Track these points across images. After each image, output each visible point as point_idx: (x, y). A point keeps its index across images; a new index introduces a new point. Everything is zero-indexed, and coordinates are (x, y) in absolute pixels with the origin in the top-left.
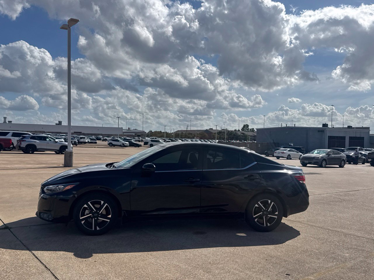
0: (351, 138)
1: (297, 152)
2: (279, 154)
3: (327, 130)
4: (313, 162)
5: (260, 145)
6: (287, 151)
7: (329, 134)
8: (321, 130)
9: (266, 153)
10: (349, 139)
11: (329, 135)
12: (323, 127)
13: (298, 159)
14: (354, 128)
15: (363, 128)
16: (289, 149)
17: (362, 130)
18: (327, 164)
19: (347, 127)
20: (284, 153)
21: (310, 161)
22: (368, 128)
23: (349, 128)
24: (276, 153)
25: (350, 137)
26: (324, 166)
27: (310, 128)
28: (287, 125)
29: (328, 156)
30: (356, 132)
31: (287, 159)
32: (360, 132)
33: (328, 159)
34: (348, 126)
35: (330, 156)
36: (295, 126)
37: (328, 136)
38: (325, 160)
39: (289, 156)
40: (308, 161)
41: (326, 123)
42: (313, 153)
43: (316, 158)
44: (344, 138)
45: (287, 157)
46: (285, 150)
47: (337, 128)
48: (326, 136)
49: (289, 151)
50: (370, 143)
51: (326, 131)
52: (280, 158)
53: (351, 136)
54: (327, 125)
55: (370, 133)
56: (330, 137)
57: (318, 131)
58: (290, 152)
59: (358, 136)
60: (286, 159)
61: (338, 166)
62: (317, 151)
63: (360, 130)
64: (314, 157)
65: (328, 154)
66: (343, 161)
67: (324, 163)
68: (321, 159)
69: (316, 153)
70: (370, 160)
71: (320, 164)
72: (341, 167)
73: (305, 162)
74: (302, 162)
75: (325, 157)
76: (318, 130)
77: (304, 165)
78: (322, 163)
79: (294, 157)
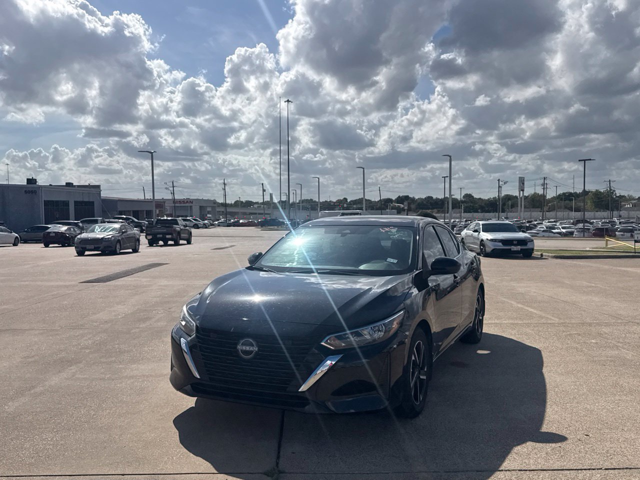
1: (9, 232)
3: (42, 190)
4: (102, 246)
7: (45, 197)
8: (30, 190)
10: (75, 206)
11: (46, 199)
12: (27, 184)
13: (12, 245)
14: (75, 186)
15: (89, 186)
17: (88, 189)
18: (122, 247)
19: (65, 184)
21: (96, 246)
22: (98, 187)
23: (69, 186)
25: (76, 202)
26: (118, 252)
27: (8, 187)
29: (122, 235)
30: (83, 193)
32: (89, 193)
33: (122, 239)
34: (66, 183)
35: (124, 234)
37: (44, 201)
38: (119, 241)
41: (34, 178)
42: (93, 231)
43: (107, 240)
44: (66, 204)
47: (57, 187)
48: (41, 199)
50: (103, 211)
51: (40, 191)
53: (76, 200)
54: (36, 180)
55: (102, 196)
56: (47, 203)
57: (25, 191)
59: (86, 200)
61: (131, 250)
62: (100, 227)
63: (83, 189)
64: (102, 238)
65: (120, 230)
66: (137, 242)
67: (118, 246)
68: (114, 240)
69: (99, 230)
70: (150, 237)
71: (114, 249)
72: (135, 251)
73: (88, 247)
74: (82, 248)
75: (118, 237)
76: (25, 189)
77: (81, 253)
78: (116, 247)
79: (4, 242)
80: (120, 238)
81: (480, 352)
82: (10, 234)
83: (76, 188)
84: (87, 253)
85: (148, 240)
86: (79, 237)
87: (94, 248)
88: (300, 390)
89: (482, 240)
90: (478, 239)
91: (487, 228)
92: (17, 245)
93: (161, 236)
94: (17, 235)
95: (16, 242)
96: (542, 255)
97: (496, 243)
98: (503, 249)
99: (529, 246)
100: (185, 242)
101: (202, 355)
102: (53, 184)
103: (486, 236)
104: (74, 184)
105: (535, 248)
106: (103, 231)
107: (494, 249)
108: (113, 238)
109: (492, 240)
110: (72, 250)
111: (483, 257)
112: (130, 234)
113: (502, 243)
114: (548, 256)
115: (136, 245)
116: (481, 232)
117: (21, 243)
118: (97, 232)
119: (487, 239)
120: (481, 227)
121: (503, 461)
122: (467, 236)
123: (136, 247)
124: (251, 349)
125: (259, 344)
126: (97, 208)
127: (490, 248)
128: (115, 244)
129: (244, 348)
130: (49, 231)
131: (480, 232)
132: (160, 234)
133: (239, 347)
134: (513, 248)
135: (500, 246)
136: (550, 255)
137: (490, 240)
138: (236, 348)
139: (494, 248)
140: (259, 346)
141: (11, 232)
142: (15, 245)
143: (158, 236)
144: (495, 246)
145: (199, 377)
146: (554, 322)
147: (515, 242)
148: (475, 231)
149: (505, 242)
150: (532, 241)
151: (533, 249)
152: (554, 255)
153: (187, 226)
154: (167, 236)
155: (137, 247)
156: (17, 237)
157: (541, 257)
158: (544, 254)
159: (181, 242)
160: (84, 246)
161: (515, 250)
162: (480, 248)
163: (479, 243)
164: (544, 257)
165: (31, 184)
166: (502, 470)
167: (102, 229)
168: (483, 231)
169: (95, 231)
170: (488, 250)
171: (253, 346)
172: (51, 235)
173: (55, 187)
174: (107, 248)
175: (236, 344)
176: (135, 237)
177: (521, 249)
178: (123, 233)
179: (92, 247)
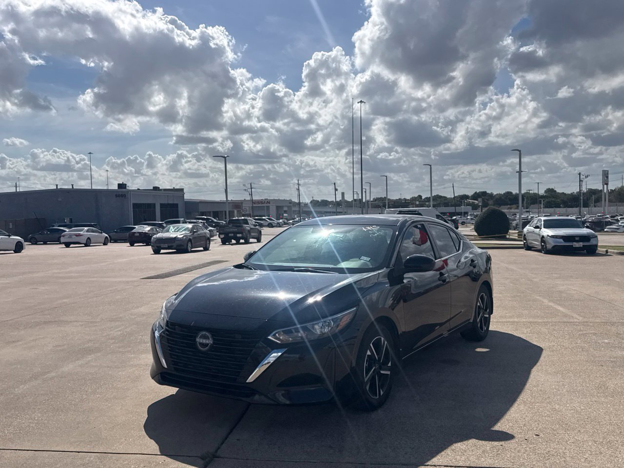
0: (162, 205)
1: (99, 232)
2: (71, 237)
3: (130, 194)
4: (174, 245)
5: (12, 225)
6: (84, 231)
8: (120, 194)
9: (31, 238)
10: (161, 208)
11: (133, 202)
12: (118, 188)
13: (102, 244)
14: (161, 190)
15: (174, 190)
16: (86, 228)
17: (173, 192)
18: (193, 246)
19: (152, 188)
20: (79, 235)
21: (170, 245)
22: (182, 190)
23: (156, 190)
24: (63, 236)
26: (190, 250)
27: (101, 191)
28: (57, 185)
29: (193, 234)
30: (168, 196)
31: (87, 245)
32: (173, 196)
33: (194, 238)
34: (154, 187)
35: (195, 234)
36: (73, 187)
37: (133, 204)
38: (190, 240)
39: (88, 240)
40: (167, 245)
41: (123, 183)
42: (168, 231)
43: (179, 239)
44: (154, 205)
45: (85, 242)
46: (81, 230)
47: (145, 191)
48: (130, 202)
49: (88, 231)
50: (186, 212)
52: (71, 246)
53: (162, 202)
54: (126, 185)
55: (185, 198)
56: (136, 206)
57: (116, 195)
58: (89, 233)
59: (171, 202)
60: (83, 245)
61: (202, 249)
62: (174, 227)
63: (170, 192)
64: (175, 238)
65: (192, 231)
66: (208, 241)
67: (190, 245)
68: (185, 239)
69: (173, 230)
70: (222, 236)
71: (185, 247)
72: (206, 249)
73: (162, 245)
74: (157, 247)
75: (190, 236)
76: (116, 194)
77: (157, 252)
78: (187, 245)
79: (95, 242)
80: (191, 238)
81: (478, 350)
82: (100, 234)
83: (163, 192)
84: (162, 251)
85: (221, 239)
86: (155, 236)
87: (168, 246)
88: (247, 381)
89: (543, 237)
90: (539, 235)
91: (549, 225)
92: (107, 245)
93: (232, 235)
94: (107, 235)
95: (106, 241)
96: (607, 252)
97: (558, 240)
98: (564, 245)
99: (593, 242)
100: (256, 240)
101: (169, 346)
102: (141, 189)
103: (547, 232)
104: (160, 188)
105: (599, 244)
106: (177, 231)
107: (555, 246)
108: (184, 237)
109: (553, 237)
110: (149, 249)
111: (544, 253)
112: (201, 234)
113: (563, 240)
114: (613, 253)
115: (206, 243)
116: (543, 228)
117: (110, 242)
118: (171, 232)
119: (548, 236)
120: (543, 223)
121: (433, 457)
122: (529, 232)
123: (206, 245)
124: (207, 342)
125: (214, 337)
126: (181, 209)
127: (550, 244)
128: (187, 242)
129: (201, 341)
130: (134, 231)
131: (541, 229)
132: (231, 233)
133: (198, 340)
134: (575, 245)
135: (561, 242)
136: (616, 251)
137: (550, 237)
138: (195, 340)
139: (553, 244)
140: (214, 339)
141: (102, 233)
142: (105, 244)
143: (230, 235)
144: (555, 243)
145: (166, 366)
146: (575, 320)
147: (577, 239)
148: (537, 227)
149: (566, 238)
150: (597, 237)
151: (596, 246)
152: (619, 251)
153: (256, 225)
154: (238, 235)
155: (208, 245)
156: (106, 237)
157: (606, 254)
158: (609, 250)
159: (251, 240)
160: (158, 245)
161: (577, 246)
162: (542, 245)
163: (540, 240)
164: (609, 254)
165: (121, 188)
166: (428, 465)
167: (176, 230)
168: (544, 228)
169: (170, 231)
170: (549, 246)
171: (209, 339)
172: (136, 235)
173: (143, 191)
174: (180, 247)
175: (195, 337)
176: (205, 236)
177: (583, 246)
178: (194, 232)
179: (166, 246)
